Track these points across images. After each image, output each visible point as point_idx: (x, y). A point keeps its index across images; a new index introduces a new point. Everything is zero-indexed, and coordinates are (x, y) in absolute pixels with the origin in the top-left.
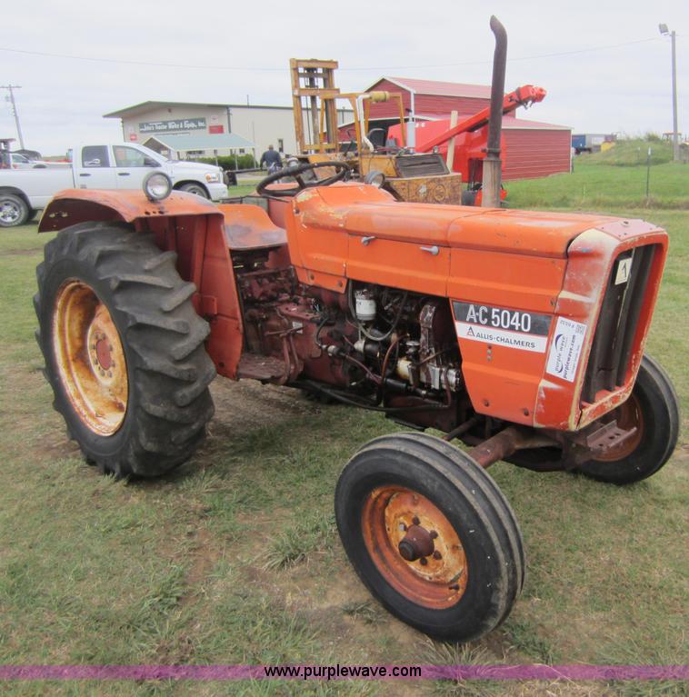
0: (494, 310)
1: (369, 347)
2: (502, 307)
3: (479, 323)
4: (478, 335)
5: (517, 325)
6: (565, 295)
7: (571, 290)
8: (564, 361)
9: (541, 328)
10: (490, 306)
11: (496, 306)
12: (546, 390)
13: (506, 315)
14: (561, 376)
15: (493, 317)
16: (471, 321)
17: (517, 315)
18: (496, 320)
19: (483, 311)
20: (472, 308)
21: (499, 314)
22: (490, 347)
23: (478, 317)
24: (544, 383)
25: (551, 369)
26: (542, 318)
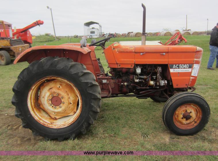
0: (180, 65)
1: (140, 80)
2: (182, 64)
3: (176, 68)
4: (176, 71)
5: (185, 67)
6: (195, 59)
7: (196, 58)
8: (195, 72)
9: (191, 67)
10: (179, 64)
11: (180, 64)
12: (192, 79)
13: (183, 66)
14: (194, 76)
15: (180, 66)
16: (174, 68)
17: (185, 65)
18: (180, 67)
19: (177, 66)
20: (174, 65)
21: (181, 66)
22: (179, 73)
23: (176, 67)
24: (191, 78)
25: (192, 75)
26: (191, 65)
